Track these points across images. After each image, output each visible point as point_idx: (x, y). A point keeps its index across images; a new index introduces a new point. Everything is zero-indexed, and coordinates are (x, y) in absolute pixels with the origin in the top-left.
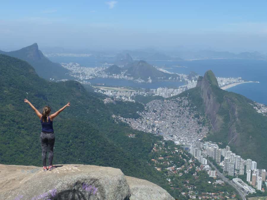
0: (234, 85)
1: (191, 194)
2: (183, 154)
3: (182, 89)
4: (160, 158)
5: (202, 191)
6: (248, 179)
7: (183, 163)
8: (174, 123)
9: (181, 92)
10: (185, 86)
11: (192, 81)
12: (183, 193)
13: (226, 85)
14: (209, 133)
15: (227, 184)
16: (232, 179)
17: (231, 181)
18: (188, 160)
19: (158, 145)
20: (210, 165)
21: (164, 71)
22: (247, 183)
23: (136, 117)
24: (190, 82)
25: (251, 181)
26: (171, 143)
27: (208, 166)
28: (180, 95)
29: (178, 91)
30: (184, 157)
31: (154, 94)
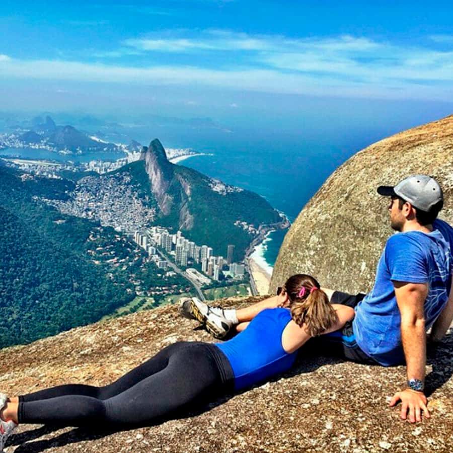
0: (185, 157)
1: (138, 291)
2: (127, 242)
3: (120, 163)
4: (98, 249)
5: (151, 286)
6: (204, 269)
7: (127, 254)
8: (113, 204)
9: (120, 167)
10: (125, 159)
11: (133, 153)
12: (129, 290)
13: (174, 157)
14: (156, 216)
15: (179, 276)
16: (185, 270)
17: (185, 272)
18: (132, 249)
19: (95, 232)
20: (159, 255)
21: (97, 140)
22: (203, 273)
23: (66, 199)
24: (131, 154)
25: (207, 270)
26: (110, 230)
27: (157, 256)
28: (121, 170)
29: (117, 165)
30: (127, 246)
31: (86, 169)
